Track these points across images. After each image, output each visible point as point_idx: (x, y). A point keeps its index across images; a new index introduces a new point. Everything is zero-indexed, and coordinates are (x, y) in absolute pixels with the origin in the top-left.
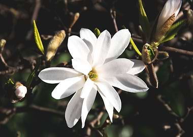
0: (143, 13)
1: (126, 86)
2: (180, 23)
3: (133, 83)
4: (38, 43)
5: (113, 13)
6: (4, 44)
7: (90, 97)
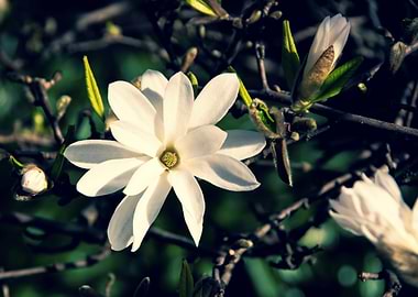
0: (290, 46)
1: (223, 178)
2: (350, 65)
3: (236, 174)
4: (93, 99)
5: (260, 49)
6: (65, 103)
7: (155, 197)
